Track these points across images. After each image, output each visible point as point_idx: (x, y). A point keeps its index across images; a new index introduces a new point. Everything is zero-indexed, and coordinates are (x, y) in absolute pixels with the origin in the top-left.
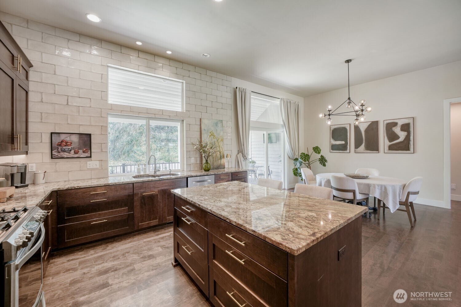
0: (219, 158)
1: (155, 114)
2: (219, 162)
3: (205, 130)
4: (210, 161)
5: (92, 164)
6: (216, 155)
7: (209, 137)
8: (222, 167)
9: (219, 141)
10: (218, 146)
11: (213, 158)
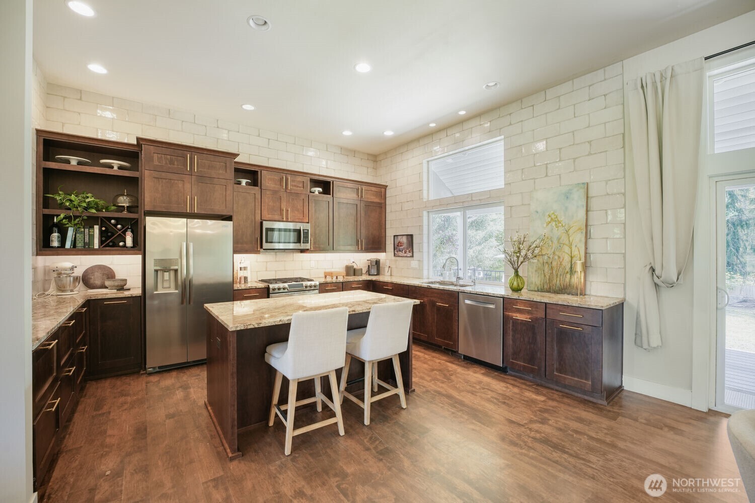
0: (568, 269)
1: (463, 202)
2: (567, 280)
3: (537, 212)
4: (544, 274)
5: (414, 263)
6: (561, 263)
7: (545, 225)
8: (574, 291)
9: (571, 232)
10: (567, 242)
11: (552, 268)
